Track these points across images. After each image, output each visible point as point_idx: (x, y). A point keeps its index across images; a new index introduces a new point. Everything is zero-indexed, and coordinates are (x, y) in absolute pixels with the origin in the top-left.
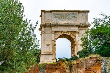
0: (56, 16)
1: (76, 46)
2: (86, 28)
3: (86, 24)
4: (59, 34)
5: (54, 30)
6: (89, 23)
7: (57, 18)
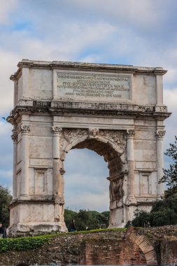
0: (66, 80)
1: (126, 178)
2: (156, 121)
3: (157, 110)
4: (76, 139)
5: (61, 126)
6: (165, 107)
7: (70, 87)
